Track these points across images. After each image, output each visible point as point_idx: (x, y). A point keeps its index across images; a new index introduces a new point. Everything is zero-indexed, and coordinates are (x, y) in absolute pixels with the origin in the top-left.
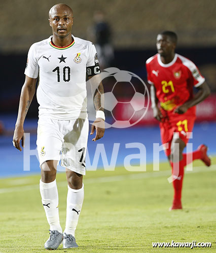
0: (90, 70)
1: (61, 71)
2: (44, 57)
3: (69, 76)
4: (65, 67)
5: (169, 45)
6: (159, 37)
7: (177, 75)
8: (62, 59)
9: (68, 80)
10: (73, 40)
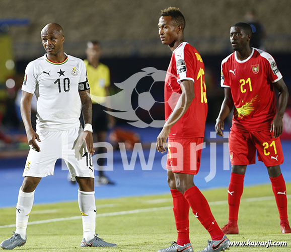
0: (83, 85)
1: (62, 82)
2: (44, 72)
3: (69, 86)
4: (65, 79)
5: (243, 37)
6: (232, 29)
7: (256, 69)
8: (61, 73)
9: (68, 91)
10: (67, 57)
